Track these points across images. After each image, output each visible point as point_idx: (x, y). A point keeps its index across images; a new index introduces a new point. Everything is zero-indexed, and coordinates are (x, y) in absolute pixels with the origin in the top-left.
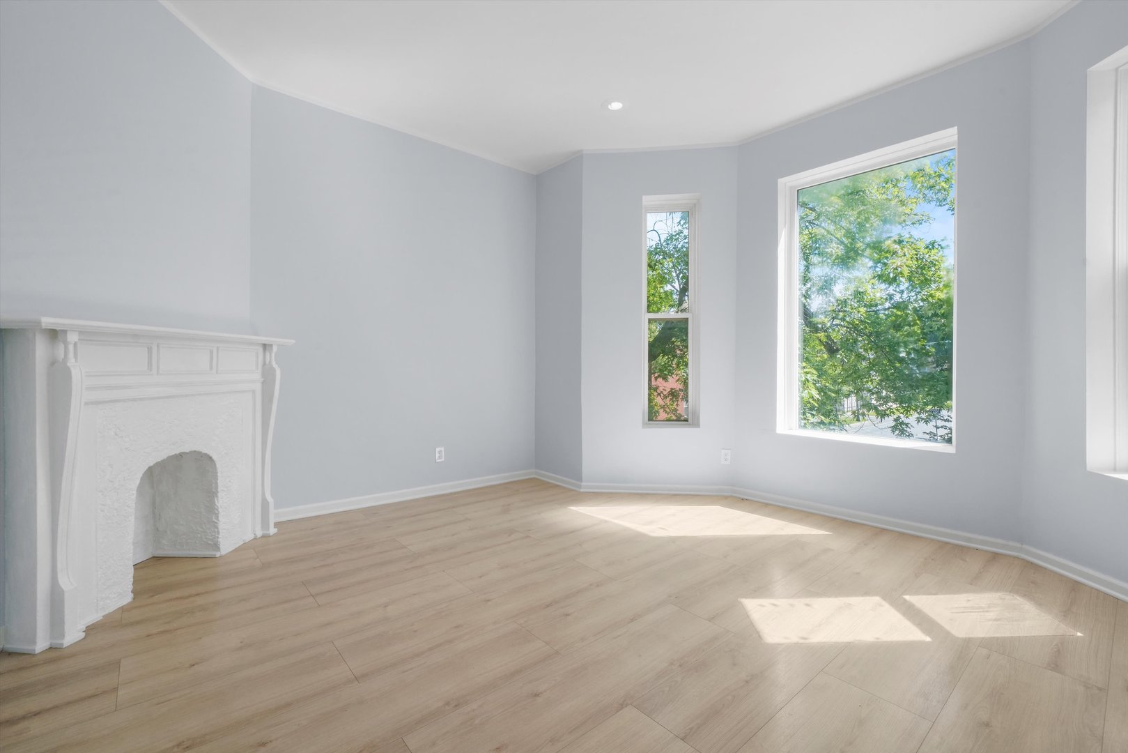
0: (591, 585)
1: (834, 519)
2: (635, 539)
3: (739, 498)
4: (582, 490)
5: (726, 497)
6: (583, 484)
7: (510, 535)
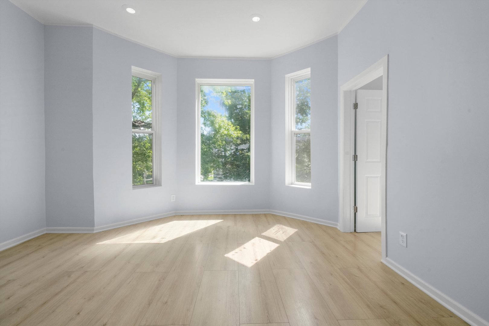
0: (160, 280)
1: (219, 215)
2: (155, 248)
3: (180, 215)
4: (94, 232)
5: (175, 216)
6: (95, 228)
7: (69, 276)
